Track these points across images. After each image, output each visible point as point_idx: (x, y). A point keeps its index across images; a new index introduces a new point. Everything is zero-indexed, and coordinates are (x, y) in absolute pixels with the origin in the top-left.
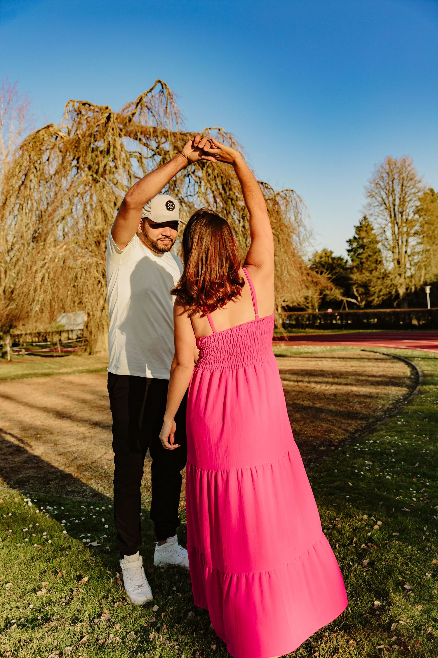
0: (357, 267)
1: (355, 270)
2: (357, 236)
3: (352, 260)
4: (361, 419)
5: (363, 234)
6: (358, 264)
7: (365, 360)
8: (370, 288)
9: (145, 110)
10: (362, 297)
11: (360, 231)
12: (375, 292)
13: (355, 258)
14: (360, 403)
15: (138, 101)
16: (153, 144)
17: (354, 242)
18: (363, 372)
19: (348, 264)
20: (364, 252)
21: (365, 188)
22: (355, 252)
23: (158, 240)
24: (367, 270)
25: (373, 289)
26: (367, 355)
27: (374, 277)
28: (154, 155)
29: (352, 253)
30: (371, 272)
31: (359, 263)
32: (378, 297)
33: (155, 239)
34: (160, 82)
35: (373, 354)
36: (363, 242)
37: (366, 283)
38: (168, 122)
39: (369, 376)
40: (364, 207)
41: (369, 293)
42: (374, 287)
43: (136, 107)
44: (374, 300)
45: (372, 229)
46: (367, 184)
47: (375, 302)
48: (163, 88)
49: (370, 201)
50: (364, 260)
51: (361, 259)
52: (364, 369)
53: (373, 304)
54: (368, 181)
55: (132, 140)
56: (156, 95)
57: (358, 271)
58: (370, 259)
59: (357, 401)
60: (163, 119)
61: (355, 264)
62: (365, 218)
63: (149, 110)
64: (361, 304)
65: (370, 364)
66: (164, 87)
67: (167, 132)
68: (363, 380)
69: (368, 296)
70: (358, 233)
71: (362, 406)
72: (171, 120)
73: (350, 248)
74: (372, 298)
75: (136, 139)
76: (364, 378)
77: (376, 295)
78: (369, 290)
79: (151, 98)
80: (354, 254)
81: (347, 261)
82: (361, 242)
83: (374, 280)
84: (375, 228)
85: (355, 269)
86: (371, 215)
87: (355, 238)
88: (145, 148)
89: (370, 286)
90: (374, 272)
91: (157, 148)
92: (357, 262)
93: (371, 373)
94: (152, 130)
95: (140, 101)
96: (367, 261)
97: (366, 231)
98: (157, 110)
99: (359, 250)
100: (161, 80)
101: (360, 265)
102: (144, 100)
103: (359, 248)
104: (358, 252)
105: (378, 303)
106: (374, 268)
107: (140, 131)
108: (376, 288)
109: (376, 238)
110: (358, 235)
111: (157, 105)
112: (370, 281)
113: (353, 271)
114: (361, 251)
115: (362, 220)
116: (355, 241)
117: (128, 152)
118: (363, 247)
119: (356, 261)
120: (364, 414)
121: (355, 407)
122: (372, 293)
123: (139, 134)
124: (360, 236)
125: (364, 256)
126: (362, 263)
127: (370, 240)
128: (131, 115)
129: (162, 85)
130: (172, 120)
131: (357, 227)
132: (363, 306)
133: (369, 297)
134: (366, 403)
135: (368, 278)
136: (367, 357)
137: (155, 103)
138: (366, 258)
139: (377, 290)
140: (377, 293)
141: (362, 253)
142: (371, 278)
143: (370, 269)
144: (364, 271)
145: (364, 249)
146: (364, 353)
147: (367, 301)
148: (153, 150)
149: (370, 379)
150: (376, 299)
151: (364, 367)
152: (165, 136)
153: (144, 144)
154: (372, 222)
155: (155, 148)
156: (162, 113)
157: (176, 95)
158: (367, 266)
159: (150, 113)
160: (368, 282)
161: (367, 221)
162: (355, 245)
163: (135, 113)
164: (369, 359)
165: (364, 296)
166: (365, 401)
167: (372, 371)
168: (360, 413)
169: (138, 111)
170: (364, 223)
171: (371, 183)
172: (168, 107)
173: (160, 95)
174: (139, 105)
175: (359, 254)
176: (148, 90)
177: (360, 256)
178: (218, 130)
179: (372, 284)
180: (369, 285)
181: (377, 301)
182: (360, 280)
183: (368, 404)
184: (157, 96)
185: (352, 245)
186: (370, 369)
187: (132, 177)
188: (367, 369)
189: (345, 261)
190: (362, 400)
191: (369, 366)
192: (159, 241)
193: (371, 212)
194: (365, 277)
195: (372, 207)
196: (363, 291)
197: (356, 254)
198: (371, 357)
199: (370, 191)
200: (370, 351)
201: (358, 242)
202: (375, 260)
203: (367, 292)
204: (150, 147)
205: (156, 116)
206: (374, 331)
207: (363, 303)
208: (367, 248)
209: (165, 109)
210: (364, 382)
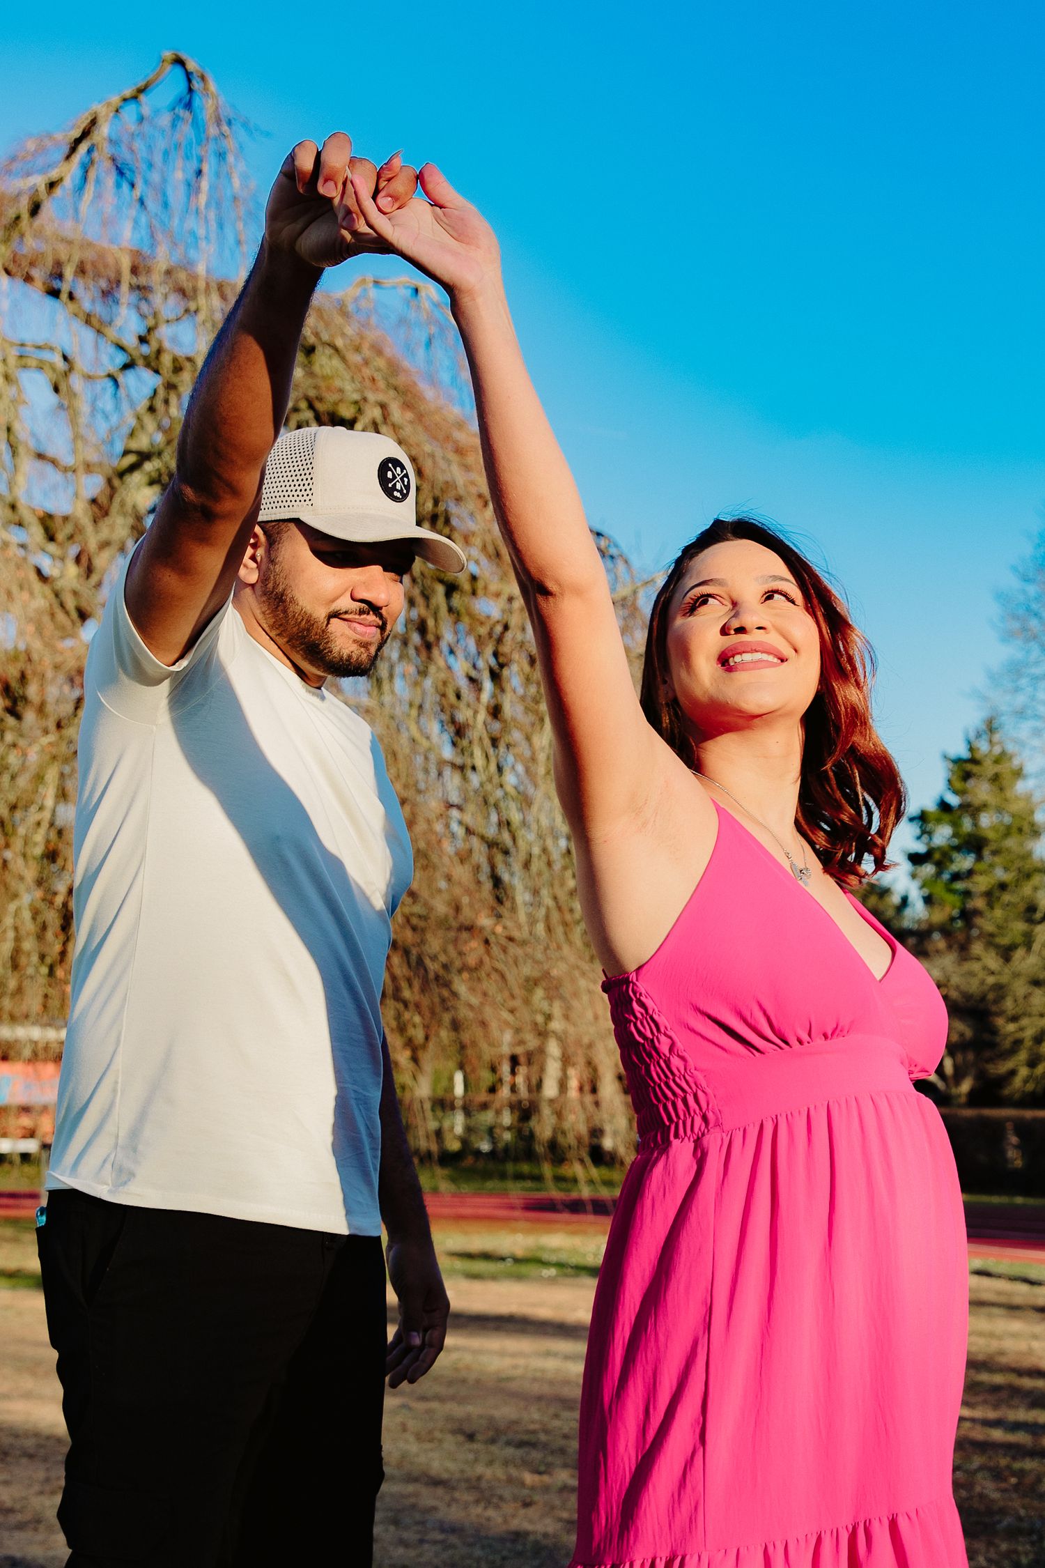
0: (946, 931)
1: (938, 941)
2: (953, 800)
3: (928, 900)
4: (1013, 1533)
5: (981, 791)
6: (952, 919)
7: (995, 1311)
8: (1000, 1022)
9: (103, 171)
10: (959, 1057)
11: (967, 776)
12: (1018, 1043)
13: (939, 890)
14: (997, 1475)
15: (77, 133)
16: (128, 323)
17: (939, 821)
18: (991, 1357)
19: (908, 912)
20: (981, 866)
21: (1002, 597)
22: (940, 866)
23: (335, 615)
24: (990, 940)
25: (1011, 1027)
26: (999, 1293)
27: (1016, 975)
28: (127, 366)
29: (928, 869)
30: (1006, 953)
31: (956, 913)
32: (1032, 1064)
33: (320, 613)
34: (179, 62)
35: (1023, 1288)
36: (975, 824)
37: (983, 998)
38: (201, 232)
39: (1020, 1372)
40: (993, 678)
41: (992, 1045)
42: (1014, 1019)
43: (68, 157)
44: (1013, 1073)
45: (1018, 773)
46: (1011, 582)
47: (1017, 1082)
48: (190, 90)
49: (1019, 655)
50: (979, 903)
51: (967, 894)
52: (994, 1345)
53: (1006, 1092)
54: (1014, 569)
55: (35, 293)
56: (157, 112)
57: (950, 947)
58: (1006, 897)
59: (981, 1468)
60: (182, 220)
61: (939, 916)
62: (991, 727)
63: (121, 173)
64: (954, 1091)
65: (1016, 1326)
66: (197, 84)
67: (194, 277)
68: (996, 1389)
69: (987, 1054)
70: (958, 785)
71: (1003, 1485)
72: (213, 225)
73: (921, 848)
74: (1003, 1067)
75: (54, 293)
76: (998, 1379)
77: (1023, 1056)
78: (994, 1031)
79: (133, 127)
80: (939, 874)
81: (905, 901)
82: (967, 824)
83: (1020, 988)
84: (1029, 768)
85: (936, 936)
86: (1021, 714)
87: (944, 806)
88: (88, 335)
89: (1001, 1013)
90: (1019, 953)
91: (143, 340)
92: (949, 908)
93: (1027, 1363)
94: (126, 264)
95: (86, 134)
96: (991, 906)
97: (996, 778)
98: (155, 177)
99: (957, 856)
100: (184, 56)
101: (959, 924)
102: (104, 130)
103: (957, 849)
104: (954, 868)
105: (1030, 1087)
106: (1019, 939)
107: (76, 259)
108: (1025, 1022)
109: (1032, 812)
110: (956, 792)
111: (158, 159)
112: (1000, 990)
113: (930, 947)
114: (964, 862)
115: (979, 735)
116: (946, 817)
117: (12, 344)
118: (975, 844)
119: (942, 903)
120: (1020, 1519)
121: (978, 1489)
122: (1007, 1044)
123: (69, 272)
124: (969, 798)
125: (981, 883)
126: (967, 916)
127: (1007, 819)
128: (42, 188)
129: (189, 76)
130: (221, 226)
131: (958, 761)
132: (963, 1100)
133: (990, 1060)
134: (1021, 1474)
135: (991, 980)
136: (1002, 1299)
137: (150, 149)
138: (989, 895)
139: (1029, 1033)
140: (1028, 1043)
141: (970, 873)
142: (1004, 979)
143: (1005, 941)
144: (977, 948)
145: (979, 858)
146: (985, 1282)
147: (981, 1076)
148: (121, 348)
149: (1027, 1383)
150: (1024, 1072)
151: (991, 1335)
152: (182, 292)
153: (88, 320)
154: (1022, 744)
155: (131, 341)
156: (177, 195)
157: (245, 125)
158: (989, 927)
159: (125, 187)
160: (991, 996)
161: (996, 737)
162: (943, 835)
163: (61, 180)
164: (1013, 1309)
165: (971, 1056)
166: (1017, 1465)
167: (1031, 1352)
168: (1003, 1511)
169: (71, 172)
170: (983, 747)
171: (1026, 579)
172: (206, 168)
173: (176, 120)
174: (83, 148)
175: (956, 877)
176: (128, 92)
177: (959, 886)
178: (409, 292)
179: (1009, 1004)
180: (994, 1008)
181: (1026, 1081)
182: (957, 988)
183: (1029, 1480)
184: (165, 120)
185: (930, 833)
186: (1022, 1346)
187: (21, 450)
188: (1009, 1345)
189: (896, 899)
190: (1003, 1462)
191: (1015, 1335)
192: (334, 621)
193: (1021, 699)
194: (981, 975)
195: (1024, 682)
196: (969, 1033)
197: (946, 876)
198: (1017, 1300)
199: (1021, 612)
200: (1013, 1279)
201: (955, 824)
202: (1022, 907)
203: (986, 1036)
204: (111, 333)
205: (150, 204)
206: (1019, 1200)
207: (966, 1086)
208: (995, 853)
209: (191, 175)
210: (1004, 1394)
